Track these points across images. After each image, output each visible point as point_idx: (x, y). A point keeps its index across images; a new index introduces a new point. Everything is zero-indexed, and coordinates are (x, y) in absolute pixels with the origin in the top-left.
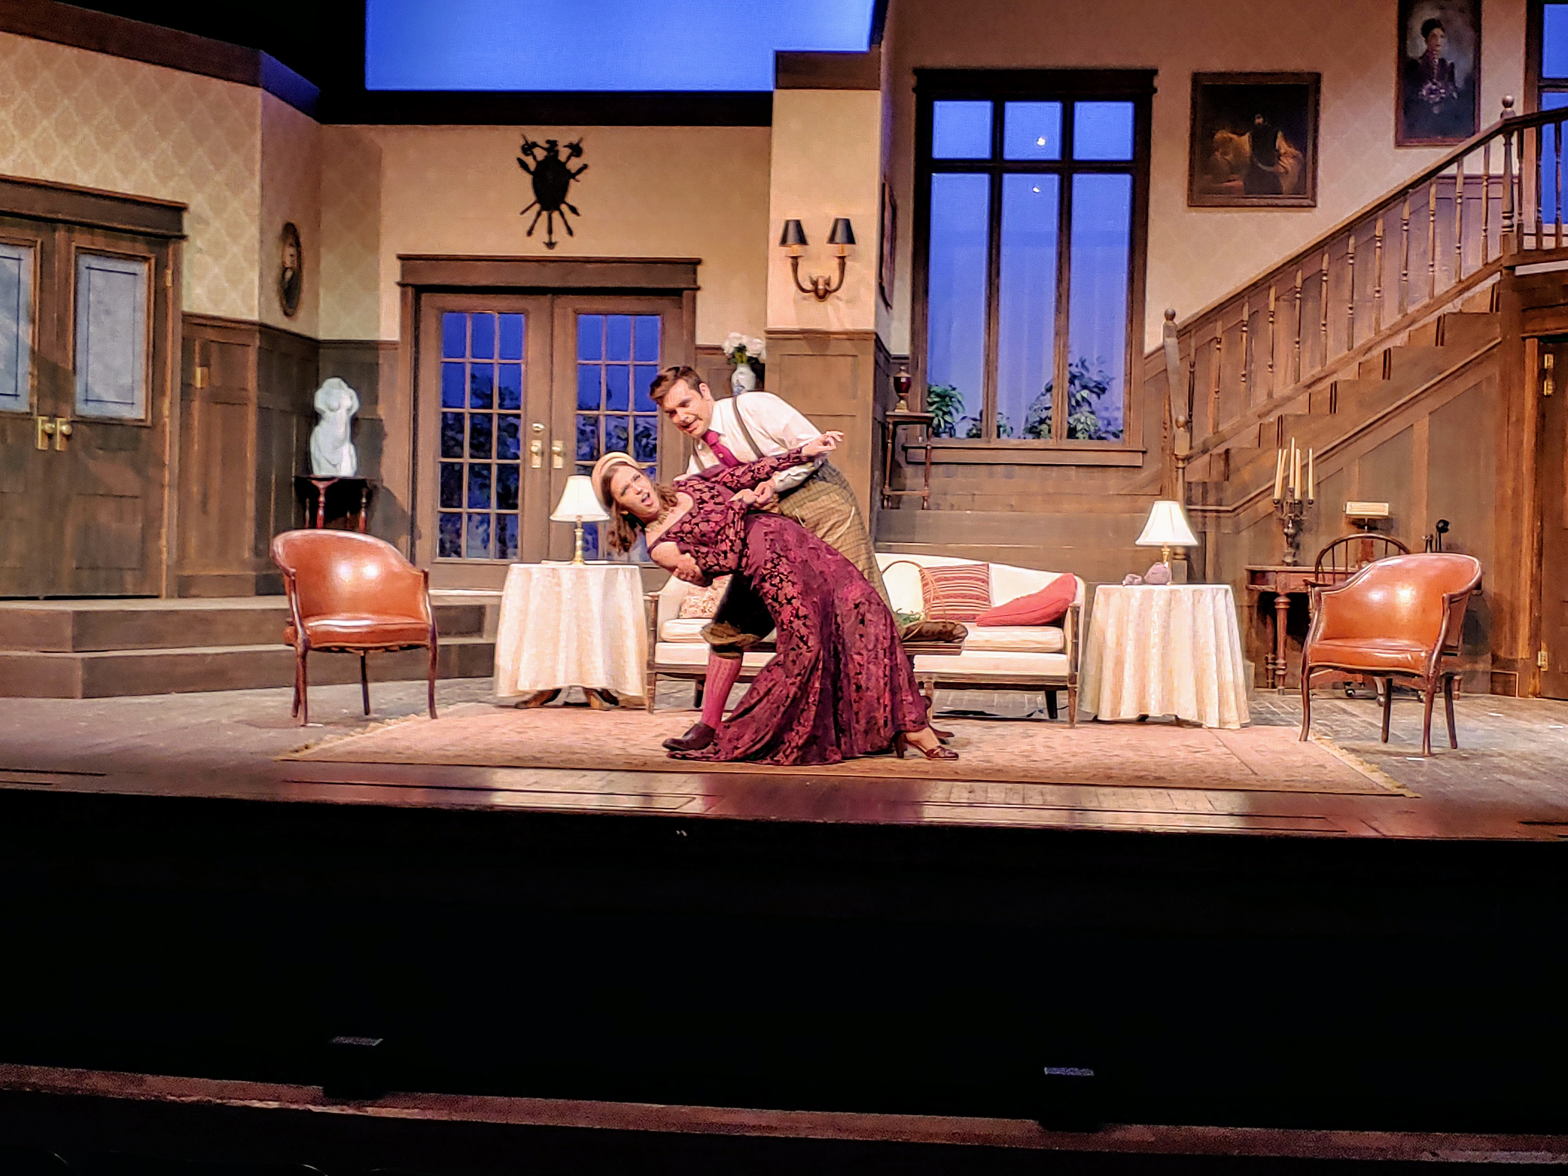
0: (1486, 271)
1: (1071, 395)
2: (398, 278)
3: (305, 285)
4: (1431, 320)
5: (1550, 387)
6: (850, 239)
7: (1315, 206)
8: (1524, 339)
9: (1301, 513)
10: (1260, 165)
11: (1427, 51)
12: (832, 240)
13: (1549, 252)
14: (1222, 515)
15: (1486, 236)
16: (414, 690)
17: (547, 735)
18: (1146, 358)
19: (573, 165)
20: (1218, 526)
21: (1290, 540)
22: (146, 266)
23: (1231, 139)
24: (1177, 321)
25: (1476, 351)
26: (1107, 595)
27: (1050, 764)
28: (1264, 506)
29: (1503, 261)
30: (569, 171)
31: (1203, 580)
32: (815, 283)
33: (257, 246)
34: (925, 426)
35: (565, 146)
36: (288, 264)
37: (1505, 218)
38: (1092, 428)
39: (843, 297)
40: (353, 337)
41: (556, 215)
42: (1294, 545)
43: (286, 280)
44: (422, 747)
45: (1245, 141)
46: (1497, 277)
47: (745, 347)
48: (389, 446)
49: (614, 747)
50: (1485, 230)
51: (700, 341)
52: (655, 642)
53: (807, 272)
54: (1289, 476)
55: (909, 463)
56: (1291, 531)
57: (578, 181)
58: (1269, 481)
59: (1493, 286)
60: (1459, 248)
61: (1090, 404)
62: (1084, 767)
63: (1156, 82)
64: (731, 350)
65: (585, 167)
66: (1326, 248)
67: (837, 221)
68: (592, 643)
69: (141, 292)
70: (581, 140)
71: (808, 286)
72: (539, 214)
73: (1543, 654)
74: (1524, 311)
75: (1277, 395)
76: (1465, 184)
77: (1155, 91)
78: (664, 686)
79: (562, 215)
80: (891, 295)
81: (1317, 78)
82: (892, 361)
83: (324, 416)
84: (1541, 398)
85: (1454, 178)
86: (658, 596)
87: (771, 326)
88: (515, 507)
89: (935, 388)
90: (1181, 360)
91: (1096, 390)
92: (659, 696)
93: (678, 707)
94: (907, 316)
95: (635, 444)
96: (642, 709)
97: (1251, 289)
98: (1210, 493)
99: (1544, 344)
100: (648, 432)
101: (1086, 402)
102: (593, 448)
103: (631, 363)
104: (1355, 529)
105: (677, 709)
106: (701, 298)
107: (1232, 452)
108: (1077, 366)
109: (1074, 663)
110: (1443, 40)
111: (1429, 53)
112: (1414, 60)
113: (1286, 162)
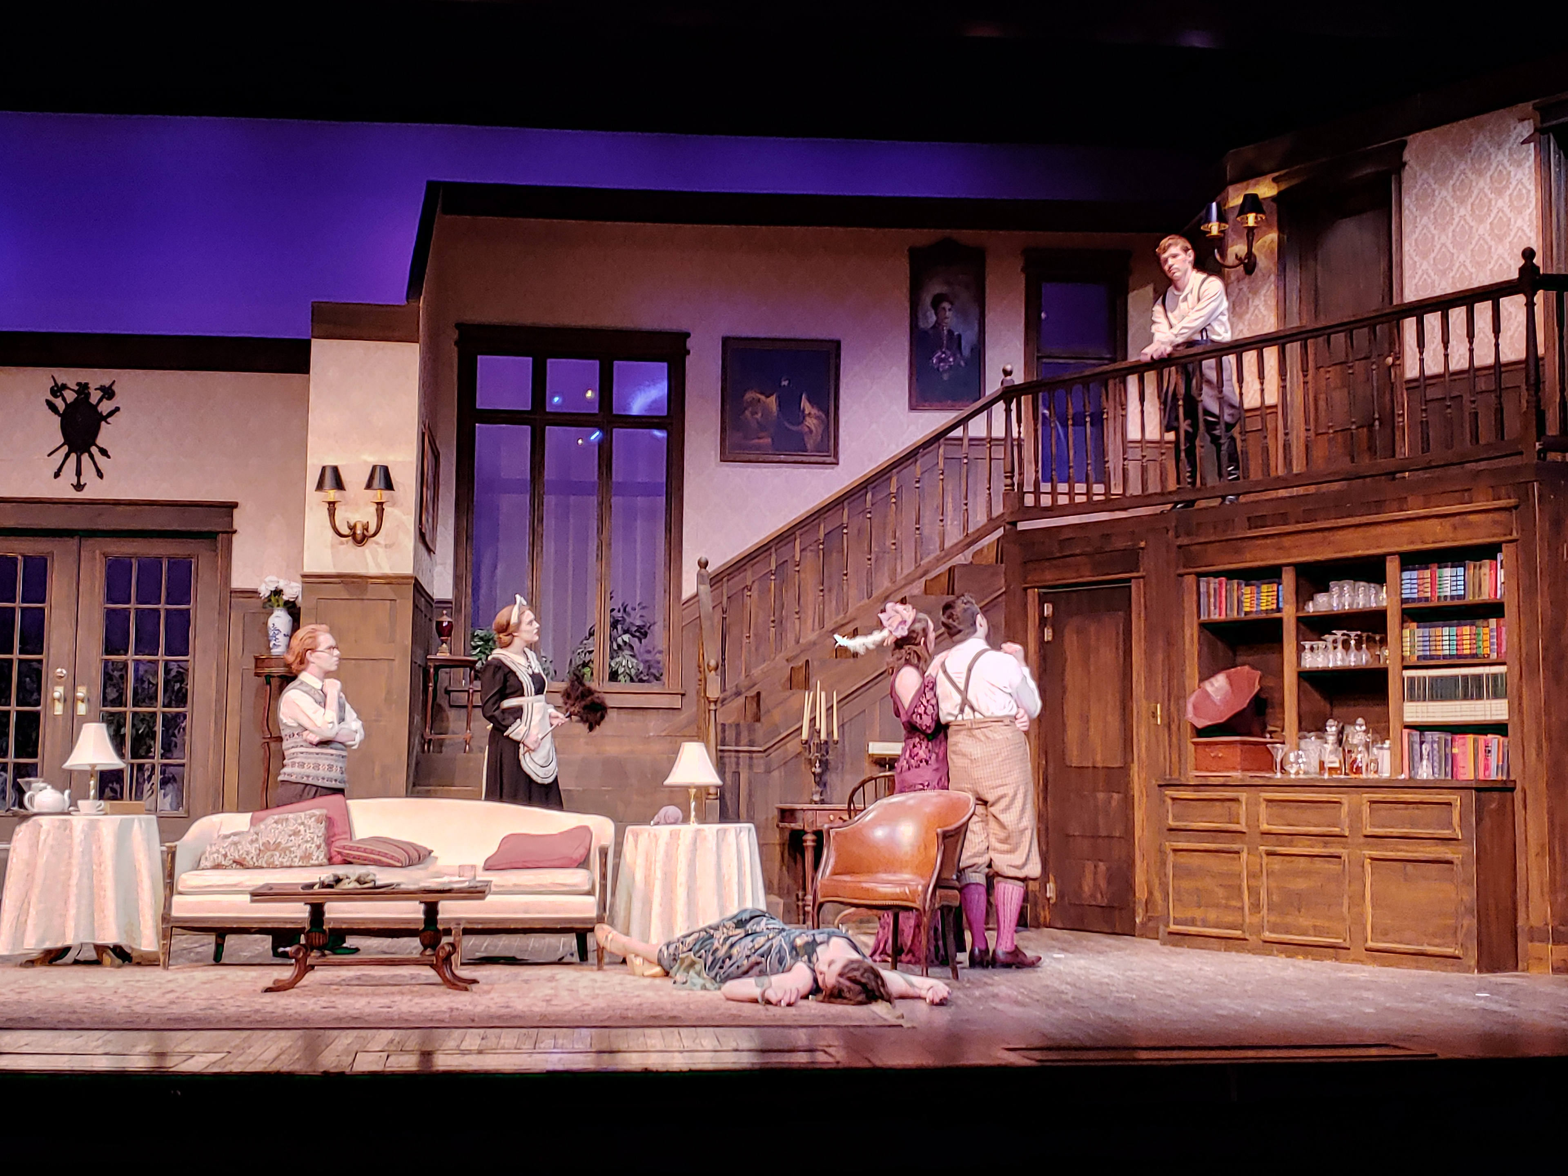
0: (990, 527)
1: (612, 639)
4: (942, 571)
5: (1051, 634)
6: (389, 485)
7: (837, 464)
8: (1025, 589)
9: (827, 753)
10: (787, 425)
11: (936, 322)
12: (369, 486)
13: (1046, 509)
14: (754, 755)
15: (990, 494)
17: (50, 995)
18: (683, 605)
19: (105, 407)
20: (751, 767)
21: (817, 779)
23: (759, 400)
24: (710, 569)
26: (636, 836)
27: (569, 1008)
28: (793, 746)
29: (1005, 517)
30: (100, 413)
31: (737, 819)
32: (353, 528)
34: (468, 669)
35: (96, 389)
37: (1006, 477)
38: (633, 672)
39: (382, 542)
41: (85, 457)
42: (821, 783)
45: (772, 401)
46: (1000, 532)
47: (281, 591)
49: (118, 1005)
50: (989, 489)
51: (238, 582)
52: (172, 894)
53: (344, 517)
54: (815, 717)
55: (451, 706)
56: (818, 770)
57: (109, 423)
58: (795, 724)
59: (998, 539)
60: (967, 505)
61: (632, 648)
62: (603, 1009)
63: (690, 343)
64: (268, 594)
65: (117, 409)
66: (844, 504)
67: (374, 468)
68: (105, 897)
70: (113, 382)
71: (345, 530)
72: (67, 456)
73: (1051, 887)
74: (1025, 563)
75: (804, 640)
76: (970, 445)
77: (688, 352)
78: (182, 941)
79: (92, 456)
80: (434, 540)
81: (838, 344)
82: (434, 605)
84: (1042, 644)
85: (961, 439)
86: (175, 847)
87: (307, 570)
88: (35, 755)
89: (478, 632)
90: (714, 607)
91: (638, 634)
92: (175, 951)
93: (198, 962)
94: (450, 561)
95: (165, 691)
96: (159, 965)
97: (776, 541)
98: (742, 735)
99: (1044, 593)
100: (182, 677)
101: (627, 646)
102: (121, 694)
103: (162, 606)
104: (877, 768)
105: (196, 964)
106: (237, 541)
107: (763, 695)
108: (619, 611)
109: (602, 905)
110: (951, 313)
111: (937, 325)
112: (926, 332)
113: (811, 422)
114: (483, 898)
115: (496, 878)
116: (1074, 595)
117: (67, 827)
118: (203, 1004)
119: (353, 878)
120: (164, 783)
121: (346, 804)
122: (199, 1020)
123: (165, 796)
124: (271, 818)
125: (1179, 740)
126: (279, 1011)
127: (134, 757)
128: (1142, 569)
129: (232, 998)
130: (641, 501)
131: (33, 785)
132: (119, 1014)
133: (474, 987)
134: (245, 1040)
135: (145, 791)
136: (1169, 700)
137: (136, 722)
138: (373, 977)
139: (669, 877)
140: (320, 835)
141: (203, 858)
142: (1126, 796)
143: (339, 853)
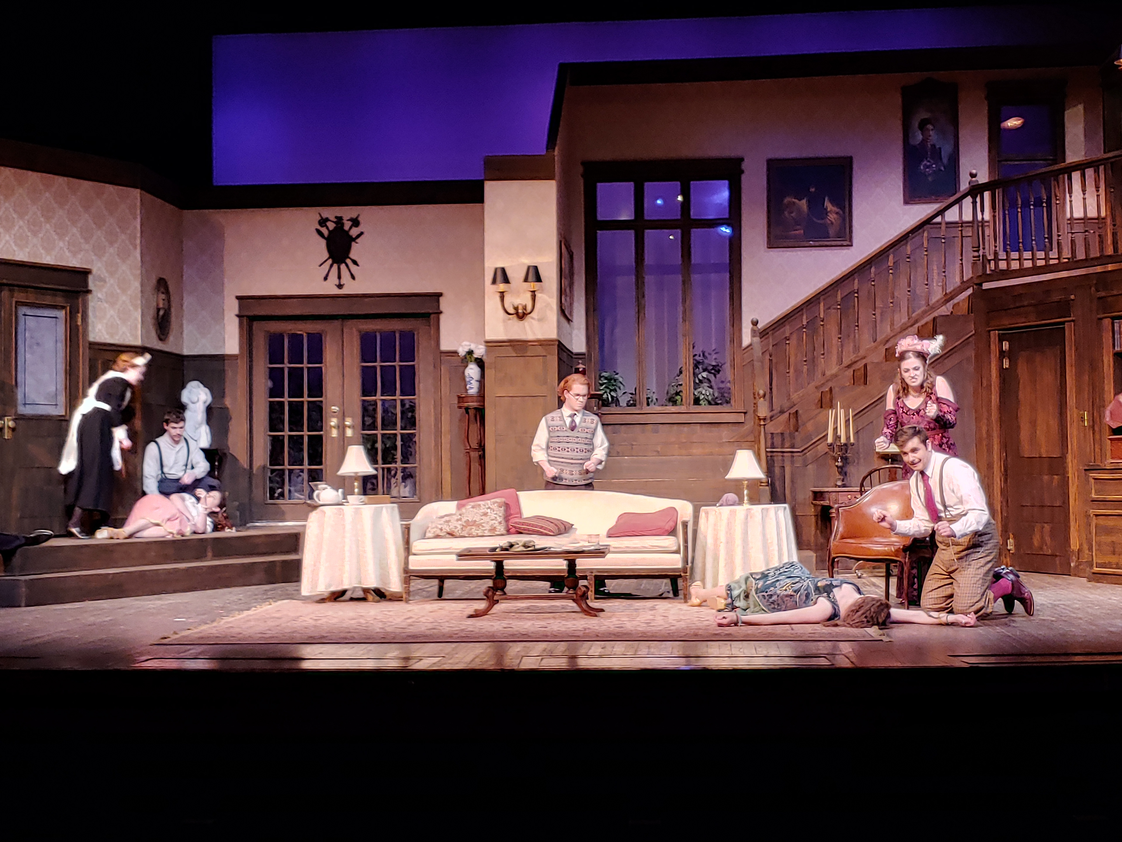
0: (963, 288)
1: (695, 375)
2: (237, 312)
3: (173, 319)
4: (928, 320)
5: (1008, 363)
6: (538, 279)
7: (852, 245)
8: (989, 331)
9: (846, 452)
10: (815, 219)
11: (923, 140)
12: (526, 280)
13: (1003, 272)
14: (795, 454)
15: (962, 264)
16: (249, 593)
17: (335, 621)
18: (744, 350)
20: (792, 462)
21: (840, 470)
22: (64, 312)
23: (794, 203)
24: (760, 326)
25: (959, 339)
26: (707, 513)
28: (822, 448)
29: (973, 279)
30: (351, 237)
31: (780, 501)
32: (516, 309)
33: (139, 295)
34: (597, 400)
35: (348, 220)
36: (161, 306)
37: (974, 251)
38: (710, 398)
39: (536, 317)
40: (208, 352)
41: (343, 266)
42: (843, 473)
43: (160, 317)
44: (247, 632)
45: (803, 204)
46: (970, 291)
47: (472, 351)
48: (233, 425)
49: (377, 627)
50: (961, 260)
51: (445, 345)
52: (409, 555)
53: (510, 301)
54: (837, 427)
56: (840, 464)
57: (357, 243)
58: (823, 432)
59: (969, 296)
60: (944, 272)
61: (709, 381)
63: (744, 166)
64: (464, 354)
65: (362, 233)
66: (856, 275)
67: (529, 268)
69: (61, 330)
70: (359, 215)
71: (511, 310)
72: (331, 266)
73: (1011, 541)
74: (988, 312)
75: (828, 373)
76: (946, 227)
77: (742, 172)
78: (417, 584)
79: (347, 266)
80: (571, 313)
81: (850, 159)
82: (573, 357)
83: (188, 407)
84: (1001, 370)
85: (940, 223)
86: (410, 524)
87: (488, 337)
88: (320, 463)
89: (604, 374)
90: (763, 353)
91: (713, 371)
92: (413, 591)
93: (427, 598)
94: (583, 326)
95: (402, 418)
96: (402, 600)
97: (807, 304)
98: (785, 440)
99: (1002, 334)
100: (412, 409)
101: (706, 380)
102: (374, 422)
103: (397, 364)
104: (884, 461)
105: (426, 599)
106: (443, 319)
107: (800, 412)
108: (700, 356)
109: (685, 560)
110: (934, 131)
111: (924, 141)
112: (915, 146)
113: (832, 217)
114: (604, 557)
115: (614, 543)
116: (1025, 334)
117: (341, 513)
118: (430, 626)
119: (520, 544)
120: (404, 479)
121: (517, 495)
122: (426, 636)
123: (405, 487)
124: (470, 504)
125: (1101, 437)
126: (477, 630)
127: (385, 462)
128: (1072, 315)
129: (448, 622)
130: (713, 276)
131: (320, 487)
132: (377, 633)
133: (601, 614)
134: (454, 649)
135: (392, 484)
136: (1093, 409)
137: (384, 440)
138: (537, 607)
139: (730, 541)
140: (500, 515)
141: (428, 531)
142: (1064, 477)
143: (515, 527)
